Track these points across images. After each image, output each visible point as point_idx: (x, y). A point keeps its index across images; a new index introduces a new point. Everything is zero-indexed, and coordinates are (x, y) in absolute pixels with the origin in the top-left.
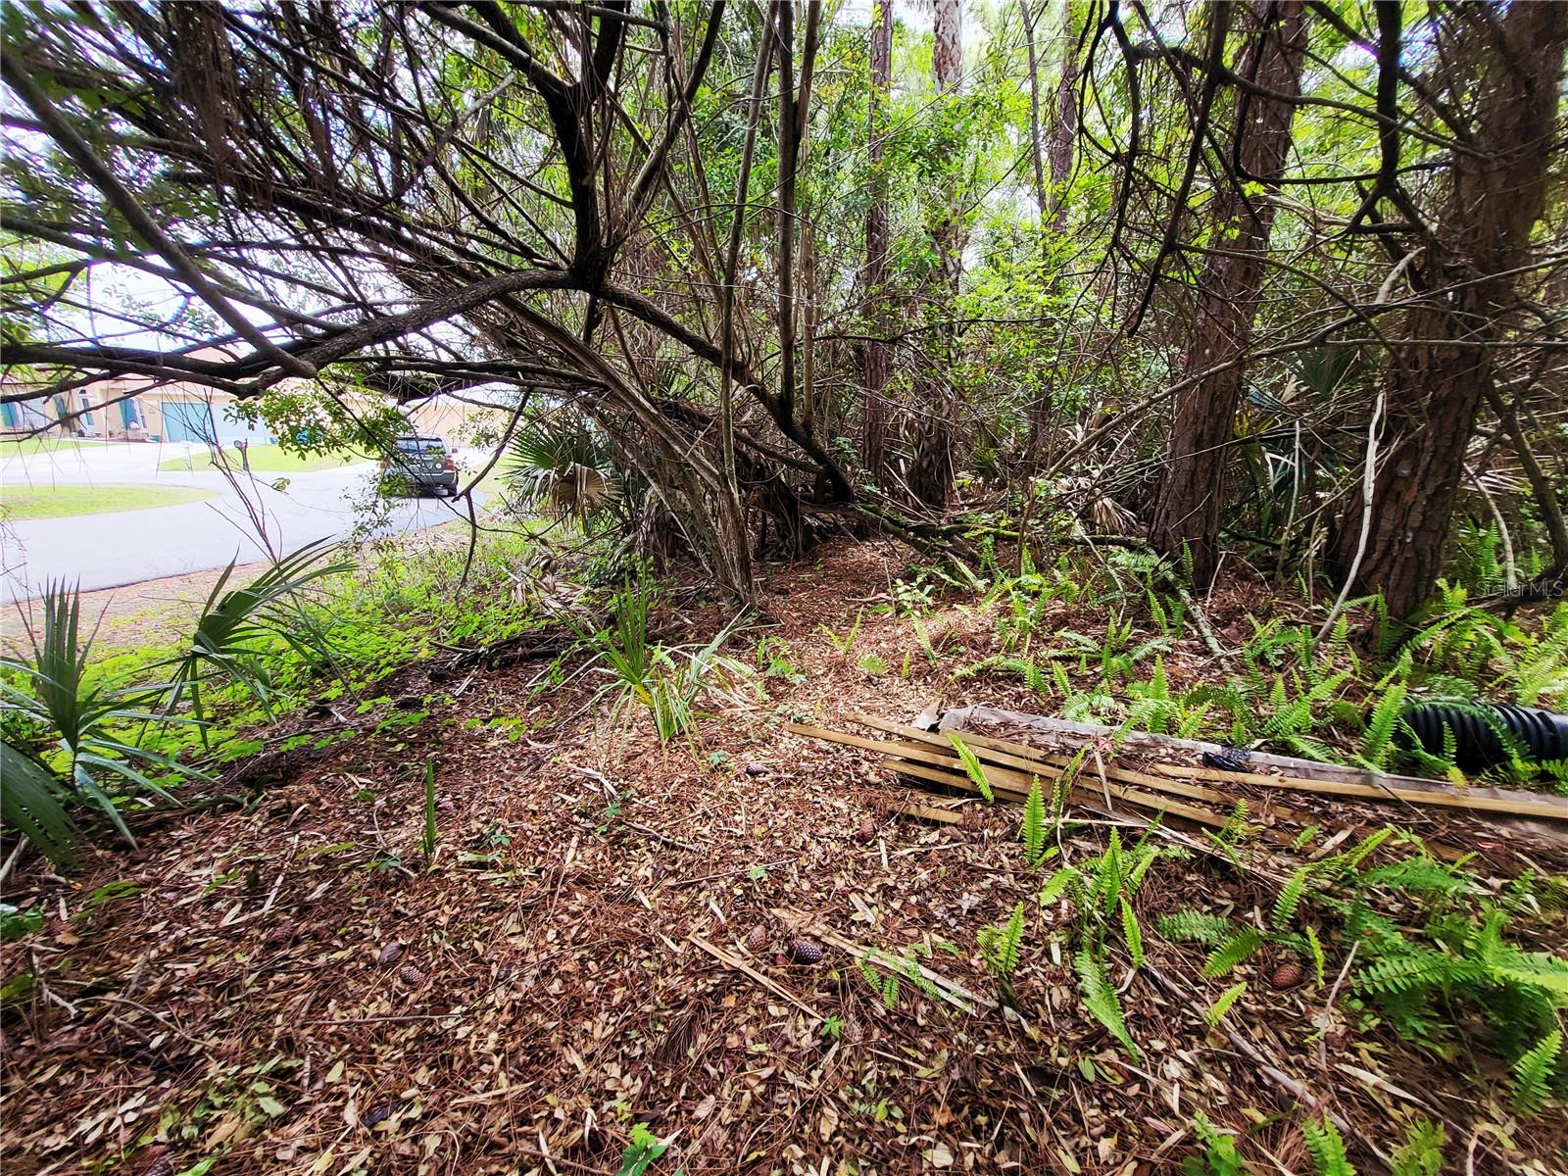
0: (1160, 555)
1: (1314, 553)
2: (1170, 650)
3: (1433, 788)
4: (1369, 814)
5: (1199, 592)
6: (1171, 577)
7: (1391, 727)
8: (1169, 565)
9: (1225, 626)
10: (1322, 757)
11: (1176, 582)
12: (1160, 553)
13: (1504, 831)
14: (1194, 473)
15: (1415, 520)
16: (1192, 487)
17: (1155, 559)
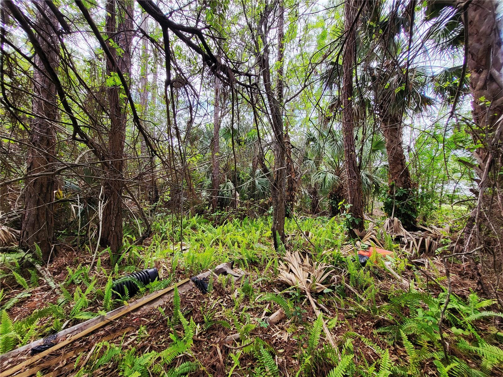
0: (25, 252)
1: (94, 236)
2: (30, 295)
3: (122, 310)
4: (103, 333)
5: (43, 265)
6: (31, 260)
7: (111, 294)
8: (30, 255)
9: (58, 274)
10: (90, 317)
11: (34, 262)
12: (25, 250)
13: (139, 313)
14: (38, 215)
15: (114, 224)
16: (38, 220)
17: (22, 254)
